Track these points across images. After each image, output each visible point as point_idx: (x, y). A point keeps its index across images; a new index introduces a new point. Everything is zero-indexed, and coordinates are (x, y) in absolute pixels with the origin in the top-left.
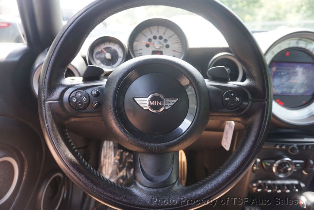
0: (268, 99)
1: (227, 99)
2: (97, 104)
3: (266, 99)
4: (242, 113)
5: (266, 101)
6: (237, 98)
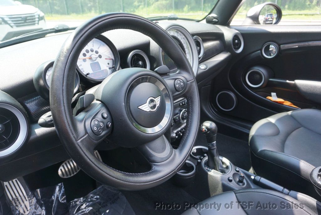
2: (110, 124)
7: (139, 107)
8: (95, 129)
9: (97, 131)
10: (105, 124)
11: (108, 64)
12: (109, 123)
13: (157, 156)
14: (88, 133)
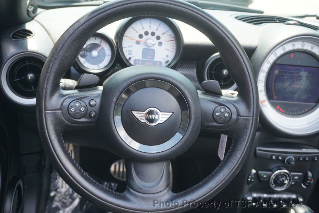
7: (133, 112)
8: (73, 110)
9: (74, 113)
10: (88, 112)
11: (167, 56)
12: (94, 112)
13: (135, 182)
14: (62, 110)
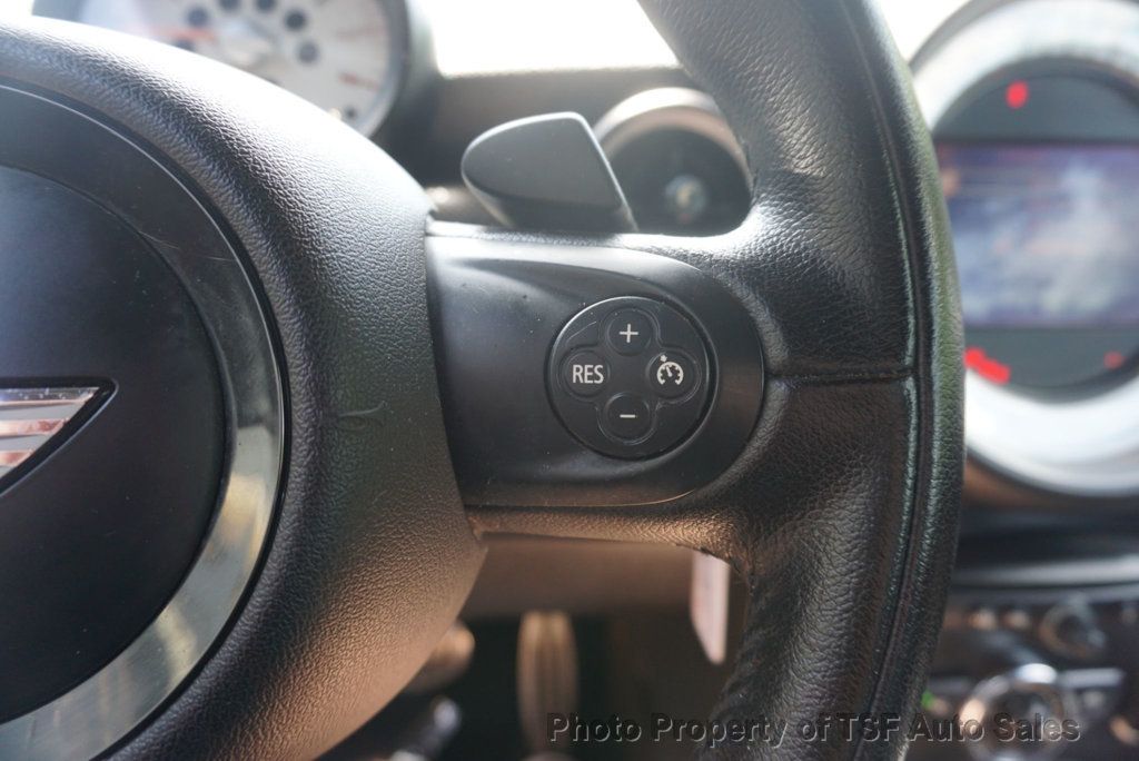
0: (928, 364)
1: (582, 374)
3: (908, 361)
4: (722, 481)
5: (910, 384)
6: (667, 365)
